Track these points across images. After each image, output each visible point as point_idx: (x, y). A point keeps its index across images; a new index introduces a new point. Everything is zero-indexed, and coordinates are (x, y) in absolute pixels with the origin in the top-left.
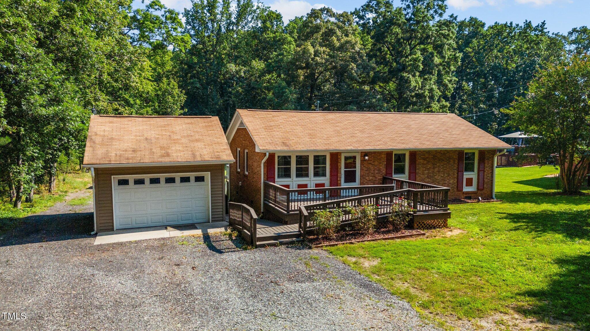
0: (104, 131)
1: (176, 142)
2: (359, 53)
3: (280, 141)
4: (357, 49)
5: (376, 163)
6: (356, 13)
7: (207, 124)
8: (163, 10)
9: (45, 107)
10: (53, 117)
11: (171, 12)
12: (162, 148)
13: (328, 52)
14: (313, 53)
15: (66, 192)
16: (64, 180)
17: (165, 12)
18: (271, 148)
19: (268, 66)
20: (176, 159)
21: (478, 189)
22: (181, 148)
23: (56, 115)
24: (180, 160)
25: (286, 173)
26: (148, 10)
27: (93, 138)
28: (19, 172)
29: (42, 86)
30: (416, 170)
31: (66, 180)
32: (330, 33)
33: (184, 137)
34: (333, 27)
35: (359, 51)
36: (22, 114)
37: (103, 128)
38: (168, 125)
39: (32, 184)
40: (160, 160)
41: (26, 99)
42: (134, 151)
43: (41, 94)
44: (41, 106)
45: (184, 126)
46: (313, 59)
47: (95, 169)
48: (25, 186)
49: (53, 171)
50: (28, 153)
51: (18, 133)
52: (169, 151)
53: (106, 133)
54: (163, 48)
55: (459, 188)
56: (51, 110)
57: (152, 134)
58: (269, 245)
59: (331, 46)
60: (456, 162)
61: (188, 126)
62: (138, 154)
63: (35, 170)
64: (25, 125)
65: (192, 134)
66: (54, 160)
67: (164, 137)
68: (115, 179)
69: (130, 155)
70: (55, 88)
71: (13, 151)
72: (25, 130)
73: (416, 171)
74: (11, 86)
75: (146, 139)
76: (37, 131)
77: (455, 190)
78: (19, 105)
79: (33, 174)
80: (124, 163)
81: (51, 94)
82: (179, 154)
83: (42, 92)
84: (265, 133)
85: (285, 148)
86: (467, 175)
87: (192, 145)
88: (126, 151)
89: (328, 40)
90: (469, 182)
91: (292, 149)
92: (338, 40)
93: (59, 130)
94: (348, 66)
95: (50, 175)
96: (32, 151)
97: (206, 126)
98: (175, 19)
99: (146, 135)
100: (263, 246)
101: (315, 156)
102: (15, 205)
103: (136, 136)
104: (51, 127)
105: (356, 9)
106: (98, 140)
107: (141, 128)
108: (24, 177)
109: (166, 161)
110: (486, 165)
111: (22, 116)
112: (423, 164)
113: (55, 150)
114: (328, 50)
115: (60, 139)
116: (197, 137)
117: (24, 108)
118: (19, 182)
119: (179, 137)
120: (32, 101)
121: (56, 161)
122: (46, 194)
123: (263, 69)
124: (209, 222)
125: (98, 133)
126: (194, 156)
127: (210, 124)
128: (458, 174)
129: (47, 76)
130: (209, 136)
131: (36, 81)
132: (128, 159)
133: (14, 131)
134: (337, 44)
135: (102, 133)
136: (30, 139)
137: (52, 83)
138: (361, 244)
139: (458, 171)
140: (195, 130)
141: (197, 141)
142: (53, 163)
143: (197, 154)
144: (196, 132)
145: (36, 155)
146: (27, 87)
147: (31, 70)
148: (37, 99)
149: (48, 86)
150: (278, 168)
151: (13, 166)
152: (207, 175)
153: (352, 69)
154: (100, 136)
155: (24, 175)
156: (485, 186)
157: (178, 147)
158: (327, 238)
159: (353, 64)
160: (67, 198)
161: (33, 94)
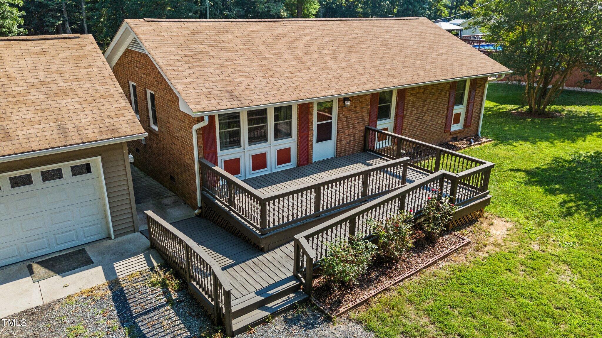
1: (18, 100)
3: (221, 87)
5: (358, 109)
7: (74, 53)
21: (465, 126)
30: (404, 111)
33: (33, 86)
52: (9, 125)
55: (447, 128)
58: (254, 324)
60: (448, 94)
65: (50, 77)
73: (403, 113)
77: (443, 131)
82: (31, 131)
86: (456, 110)
87: (54, 104)
90: (457, 119)
97: (74, 58)
100: (244, 330)
101: (276, 109)
110: (477, 95)
112: (413, 102)
116: (61, 84)
119: (23, 88)
124: (109, 238)
126: (62, 128)
127: (80, 52)
128: (447, 110)
139: (448, 107)
140: (54, 68)
141: (63, 93)
143: (70, 126)
144: (56, 72)
150: (221, 134)
152: (95, 161)
156: (472, 121)
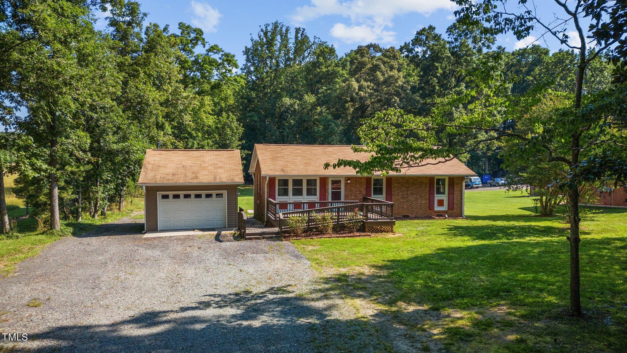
0: (155, 160)
1: (204, 168)
2: (402, 87)
3: (280, 168)
4: (400, 83)
5: (357, 186)
6: (405, 47)
7: (230, 155)
8: (221, 53)
9: (116, 143)
10: (122, 150)
11: (227, 55)
12: (193, 173)
13: (373, 87)
14: (357, 88)
15: (132, 210)
16: (131, 202)
17: (222, 55)
18: (272, 173)
19: (318, 100)
20: (202, 181)
21: (449, 209)
22: (207, 173)
23: (123, 149)
24: (204, 181)
25: (285, 193)
26: (208, 54)
27: (146, 165)
28: (97, 192)
29: (115, 129)
31: (133, 202)
32: (376, 68)
33: (211, 165)
34: (378, 63)
35: (402, 85)
36: (100, 149)
37: (154, 158)
38: (201, 156)
39: (106, 201)
40: (191, 181)
41: (103, 138)
42: (174, 175)
43: (113, 134)
44: (113, 143)
45: (212, 157)
46: (357, 94)
47: (146, 186)
48: (101, 202)
49: (123, 193)
50: (104, 177)
51: (98, 162)
52: (198, 175)
53: (156, 162)
54: (219, 88)
55: (431, 207)
56: (120, 146)
57: (188, 163)
58: (254, 238)
59: (374, 80)
60: (428, 186)
61: (215, 157)
62: (176, 177)
63: (109, 191)
64: (102, 156)
65: (217, 163)
66: (123, 184)
67: (196, 165)
68: (159, 194)
69: (170, 177)
70: (123, 129)
71: (93, 175)
72: (102, 160)
73: (391, 193)
74: (93, 128)
75: (184, 166)
76: (111, 161)
77: (428, 209)
78: (98, 142)
79: (107, 193)
80: (166, 183)
81: (121, 133)
82: (205, 177)
83: (115, 133)
84: (271, 162)
85: (282, 173)
86: (437, 197)
87: (215, 171)
88: (168, 174)
89: (373, 76)
90: (441, 203)
91: (287, 174)
92: (383, 75)
93: (126, 160)
94: (391, 99)
95: (121, 196)
96: (107, 176)
97: (228, 157)
98: (230, 61)
99: (183, 164)
100: (251, 239)
101: (307, 180)
102: (93, 216)
103: (176, 164)
104: (120, 158)
105: (405, 43)
106: (149, 167)
107: (181, 158)
108: (100, 195)
109: (195, 182)
110: (455, 189)
111: (101, 150)
112: (398, 187)
113: (125, 176)
114: (372, 85)
115: (128, 167)
116: (220, 165)
117: (102, 144)
118: (97, 198)
119: (207, 165)
120: (108, 139)
121: (125, 185)
122: (116, 211)
123: (314, 102)
124: (226, 228)
125: (151, 162)
126: (215, 178)
127: (232, 155)
128: (429, 196)
129: (118, 121)
130: (229, 164)
131: (111, 125)
132: (168, 180)
133: (95, 161)
134: (382, 79)
135: (153, 162)
136: (106, 167)
137: (121, 126)
138: (318, 239)
139: (430, 194)
141: (220, 168)
142: (122, 187)
143: (218, 177)
144: (221, 161)
145: (109, 178)
146: (104, 130)
147: (107, 117)
148: (111, 138)
149: (119, 128)
150: (279, 189)
151: (93, 187)
152: (225, 193)
153: (395, 102)
154: (152, 164)
155: (100, 193)
156: (455, 206)
157: (205, 172)
158: (297, 235)
159: (396, 98)
160: (132, 215)
161: (107, 135)
